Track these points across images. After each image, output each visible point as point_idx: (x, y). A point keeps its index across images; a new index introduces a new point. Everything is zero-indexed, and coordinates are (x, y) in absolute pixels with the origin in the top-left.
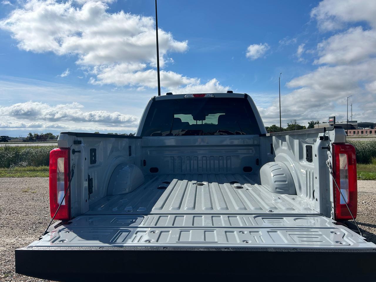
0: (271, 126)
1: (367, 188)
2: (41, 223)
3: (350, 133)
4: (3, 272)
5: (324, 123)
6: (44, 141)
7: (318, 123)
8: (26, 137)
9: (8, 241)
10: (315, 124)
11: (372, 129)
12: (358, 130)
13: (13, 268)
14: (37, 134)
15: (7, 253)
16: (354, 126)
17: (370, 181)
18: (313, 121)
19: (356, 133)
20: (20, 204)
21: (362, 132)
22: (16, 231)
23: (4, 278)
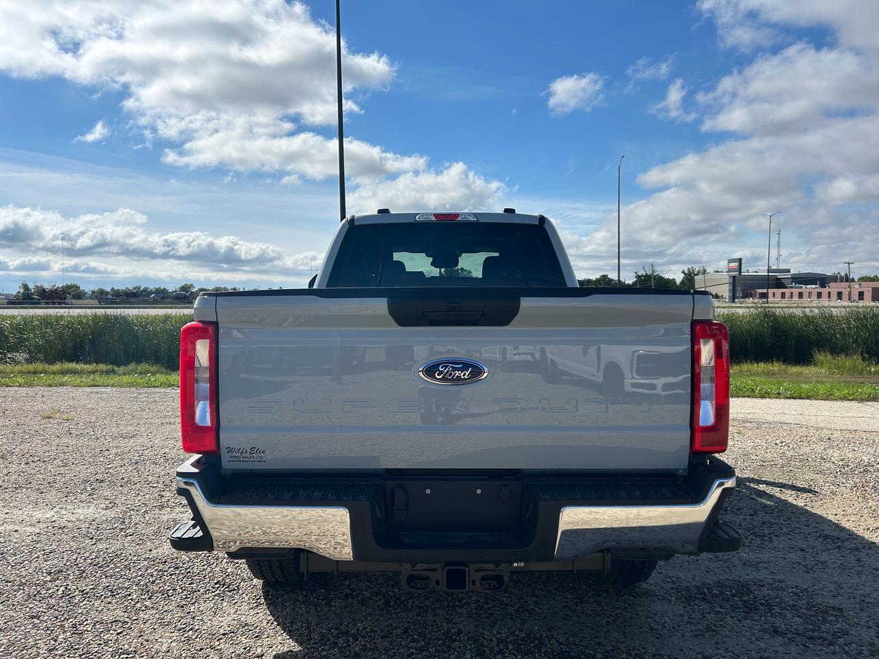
0: (599, 277)
1: (790, 415)
2: (102, 481)
3: (774, 296)
4: (44, 571)
5: (717, 272)
6: (60, 303)
7: (704, 272)
8: (15, 293)
9: (38, 515)
10: (697, 275)
11: (822, 287)
12: (792, 290)
13: (65, 564)
14: (41, 287)
15: (43, 538)
16: (783, 281)
17: (801, 400)
18: (692, 268)
19: (786, 297)
20: (44, 443)
21: (801, 295)
22: (52, 496)
23: (50, 581)
